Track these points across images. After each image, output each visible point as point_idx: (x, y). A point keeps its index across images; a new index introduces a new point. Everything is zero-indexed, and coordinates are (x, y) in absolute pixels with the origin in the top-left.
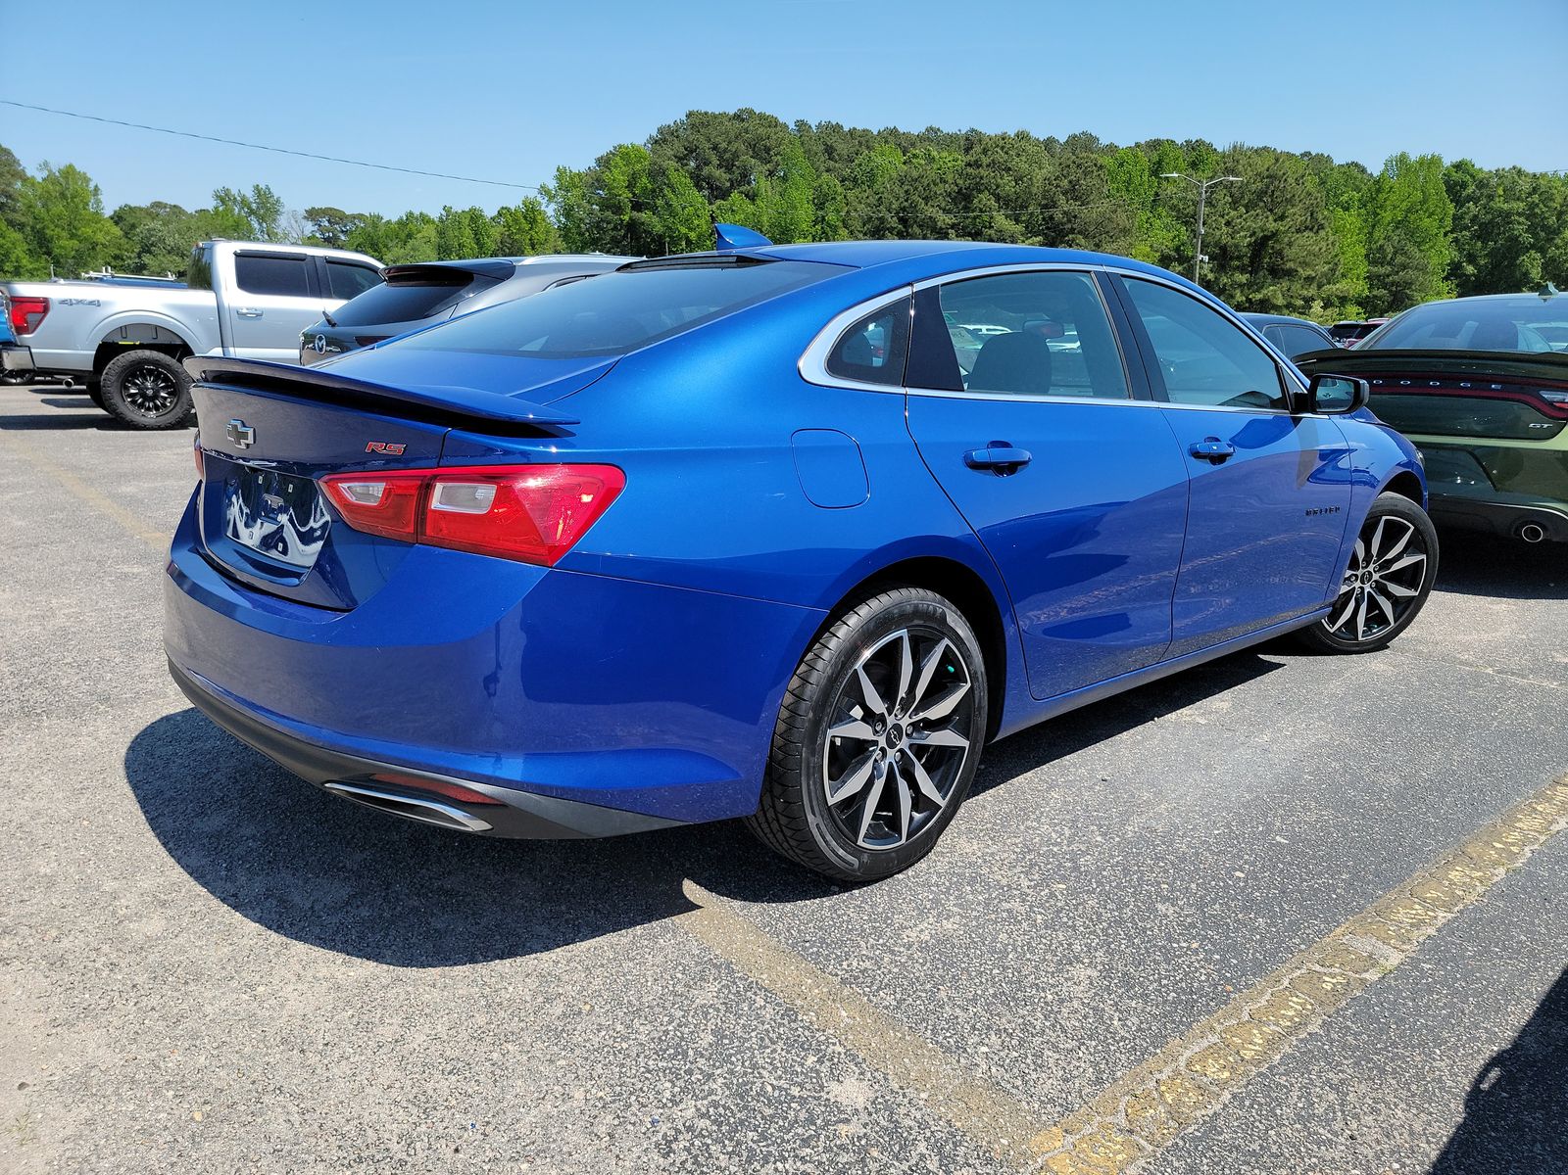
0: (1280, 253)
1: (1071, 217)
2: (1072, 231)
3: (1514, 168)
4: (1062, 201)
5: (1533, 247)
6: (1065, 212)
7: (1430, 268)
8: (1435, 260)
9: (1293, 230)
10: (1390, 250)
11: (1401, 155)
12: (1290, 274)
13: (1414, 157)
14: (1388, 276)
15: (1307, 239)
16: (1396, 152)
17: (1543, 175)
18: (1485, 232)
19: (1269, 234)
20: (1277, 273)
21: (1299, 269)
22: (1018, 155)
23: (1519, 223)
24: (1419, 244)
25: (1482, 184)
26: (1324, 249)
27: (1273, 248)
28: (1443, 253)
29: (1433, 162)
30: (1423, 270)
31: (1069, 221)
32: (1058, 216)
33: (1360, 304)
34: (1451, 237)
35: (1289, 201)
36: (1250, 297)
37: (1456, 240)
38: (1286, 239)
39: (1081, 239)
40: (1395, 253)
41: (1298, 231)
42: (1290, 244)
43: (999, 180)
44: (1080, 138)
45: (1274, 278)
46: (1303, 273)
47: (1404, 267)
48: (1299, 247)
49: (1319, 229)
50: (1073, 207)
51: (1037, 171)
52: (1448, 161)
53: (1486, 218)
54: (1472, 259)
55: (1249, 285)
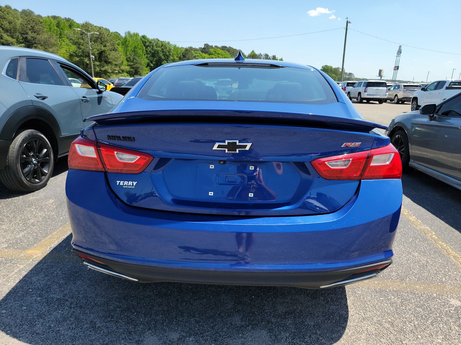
0: (107, 57)
1: (35, 39)
2: (35, 43)
3: (157, 39)
4: (30, 32)
5: (165, 60)
6: (31, 37)
7: (143, 64)
8: (143, 62)
9: (109, 50)
10: (132, 58)
11: (129, 32)
12: (110, 63)
13: (132, 32)
14: (133, 65)
15: (113, 53)
16: (127, 31)
17: (163, 42)
18: (153, 55)
19: (103, 51)
20: (107, 62)
21: (113, 62)
22: (8, 14)
23: (161, 53)
24: (139, 57)
25: (150, 42)
26: (119, 57)
27: (104, 55)
28: (144, 61)
29: (137, 35)
30: (141, 64)
31: (34, 39)
32: (29, 38)
33: (127, 73)
34: (146, 55)
35: (106, 41)
36: (101, 69)
37: (147, 57)
38: (108, 53)
39: (39, 46)
40: (133, 59)
41: (111, 51)
42: (109, 54)
43: (2, 22)
44: (27, 11)
45: (106, 64)
46: (114, 63)
47: (136, 63)
48: (112, 55)
49: (116, 51)
50: (34, 35)
51: (17, 21)
52: (141, 35)
53: (153, 52)
54: (152, 62)
55: (100, 65)
